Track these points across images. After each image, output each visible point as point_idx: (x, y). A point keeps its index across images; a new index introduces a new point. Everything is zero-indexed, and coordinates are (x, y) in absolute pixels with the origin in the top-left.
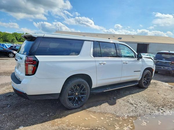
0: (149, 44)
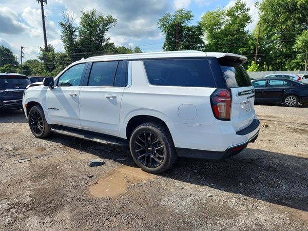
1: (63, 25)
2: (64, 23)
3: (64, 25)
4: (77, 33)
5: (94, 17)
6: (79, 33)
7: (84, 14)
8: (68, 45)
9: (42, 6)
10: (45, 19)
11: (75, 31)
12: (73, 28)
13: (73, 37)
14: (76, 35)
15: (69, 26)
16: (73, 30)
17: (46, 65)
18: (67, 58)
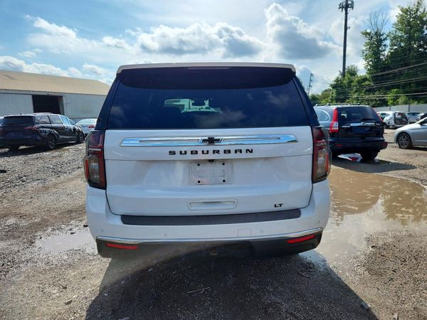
0: (61, 97)
1: (366, 34)
2: (368, 31)
3: (369, 34)
4: (388, 42)
5: (421, 10)
6: (392, 40)
7: (402, 10)
8: (371, 63)
9: (346, 14)
10: (348, 31)
11: (385, 39)
12: (382, 35)
13: (380, 49)
14: (385, 45)
15: (376, 33)
16: (382, 38)
17: (338, 93)
18: (367, 83)
